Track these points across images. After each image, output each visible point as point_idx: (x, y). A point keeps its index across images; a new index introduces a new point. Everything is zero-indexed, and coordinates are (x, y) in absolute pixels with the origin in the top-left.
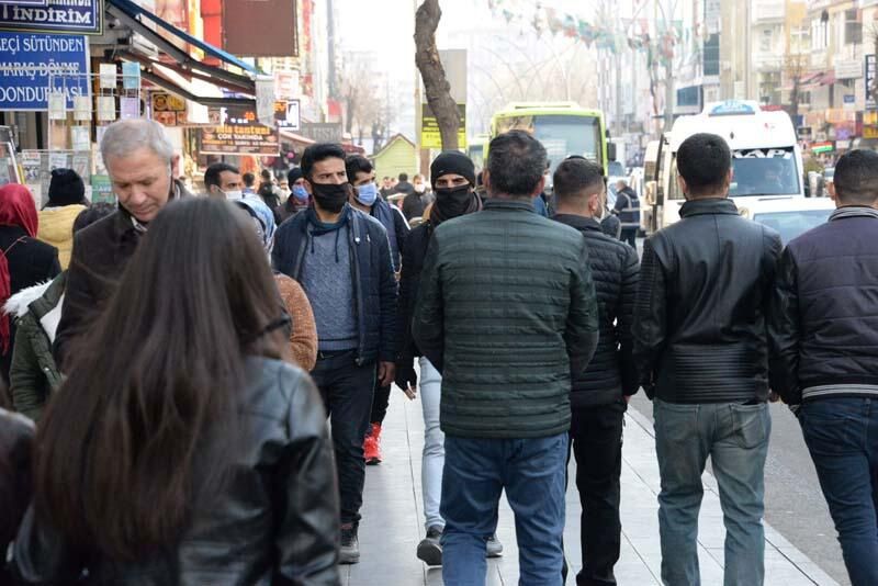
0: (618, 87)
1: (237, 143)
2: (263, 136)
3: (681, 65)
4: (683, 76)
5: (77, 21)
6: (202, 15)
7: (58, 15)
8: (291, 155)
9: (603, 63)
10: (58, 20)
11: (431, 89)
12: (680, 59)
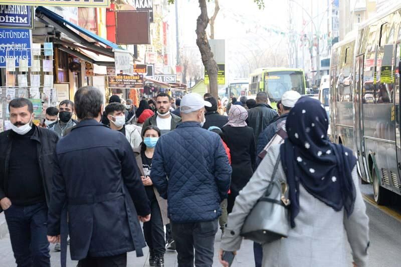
0: (296, 59)
1: (125, 83)
2: (136, 80)
3: (323, 50)
4: (324, 55)
5: (20, 22)
6: (107, 26)
7: (11, 19)
8: (153, 88)
9: (291, 49)
10: (10, 21)
11: (204, 56)
12: (322, 47)
